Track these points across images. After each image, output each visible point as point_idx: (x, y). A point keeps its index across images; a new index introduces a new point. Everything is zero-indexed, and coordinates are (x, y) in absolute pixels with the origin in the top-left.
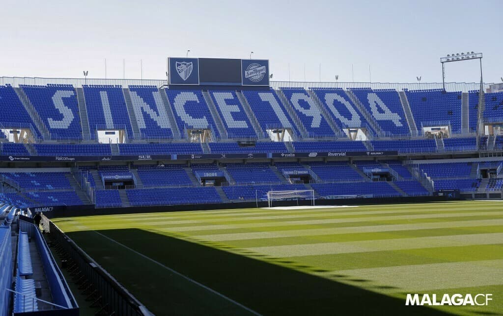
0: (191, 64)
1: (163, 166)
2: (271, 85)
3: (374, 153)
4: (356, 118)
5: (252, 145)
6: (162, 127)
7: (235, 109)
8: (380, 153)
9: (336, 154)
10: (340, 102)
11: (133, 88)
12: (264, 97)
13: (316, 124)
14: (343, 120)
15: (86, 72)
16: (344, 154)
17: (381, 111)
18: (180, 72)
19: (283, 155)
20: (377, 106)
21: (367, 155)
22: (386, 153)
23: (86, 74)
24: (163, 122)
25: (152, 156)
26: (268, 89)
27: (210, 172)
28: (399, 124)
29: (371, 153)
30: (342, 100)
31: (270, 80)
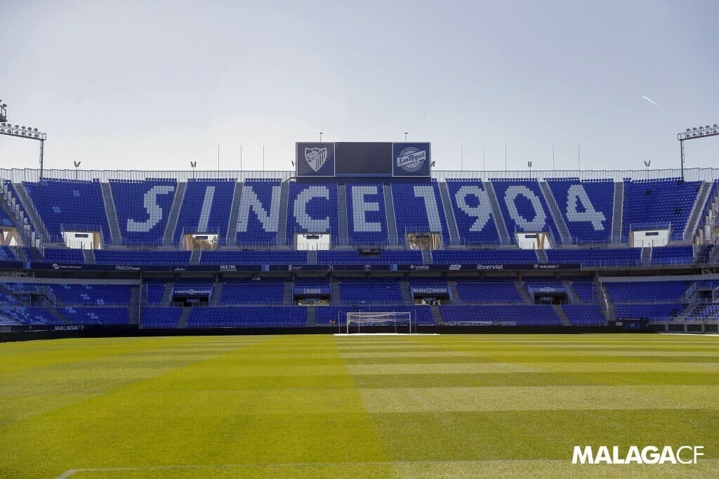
0: (324, 150)
1: (258, 279)
2: (433, 176)
3: (545, 267)
4: (540, 217)
5: (376, 254)
6: (266, 231)
7: (375, 207)
8: (554, 267)
9: (488, 267)
10: (526, 198)
11: (249, 183)
12: (419, 191)
13: (477, 227)
14: (520, 221)
15: (194, 163)
16: (500, 267)
17: (580, 208)
18: (310, 161)
19: (412, 267)
20: (579, 202)
21: (534, 269)
22: (562, 266)
23: (194, 165)
24: (271, 223)
25: (237, 267)
26: (427, 181)
27: (310, 288)
28: (598, 227)
29: (541, 267)
30: (529, 194)
31: (433, 168)
